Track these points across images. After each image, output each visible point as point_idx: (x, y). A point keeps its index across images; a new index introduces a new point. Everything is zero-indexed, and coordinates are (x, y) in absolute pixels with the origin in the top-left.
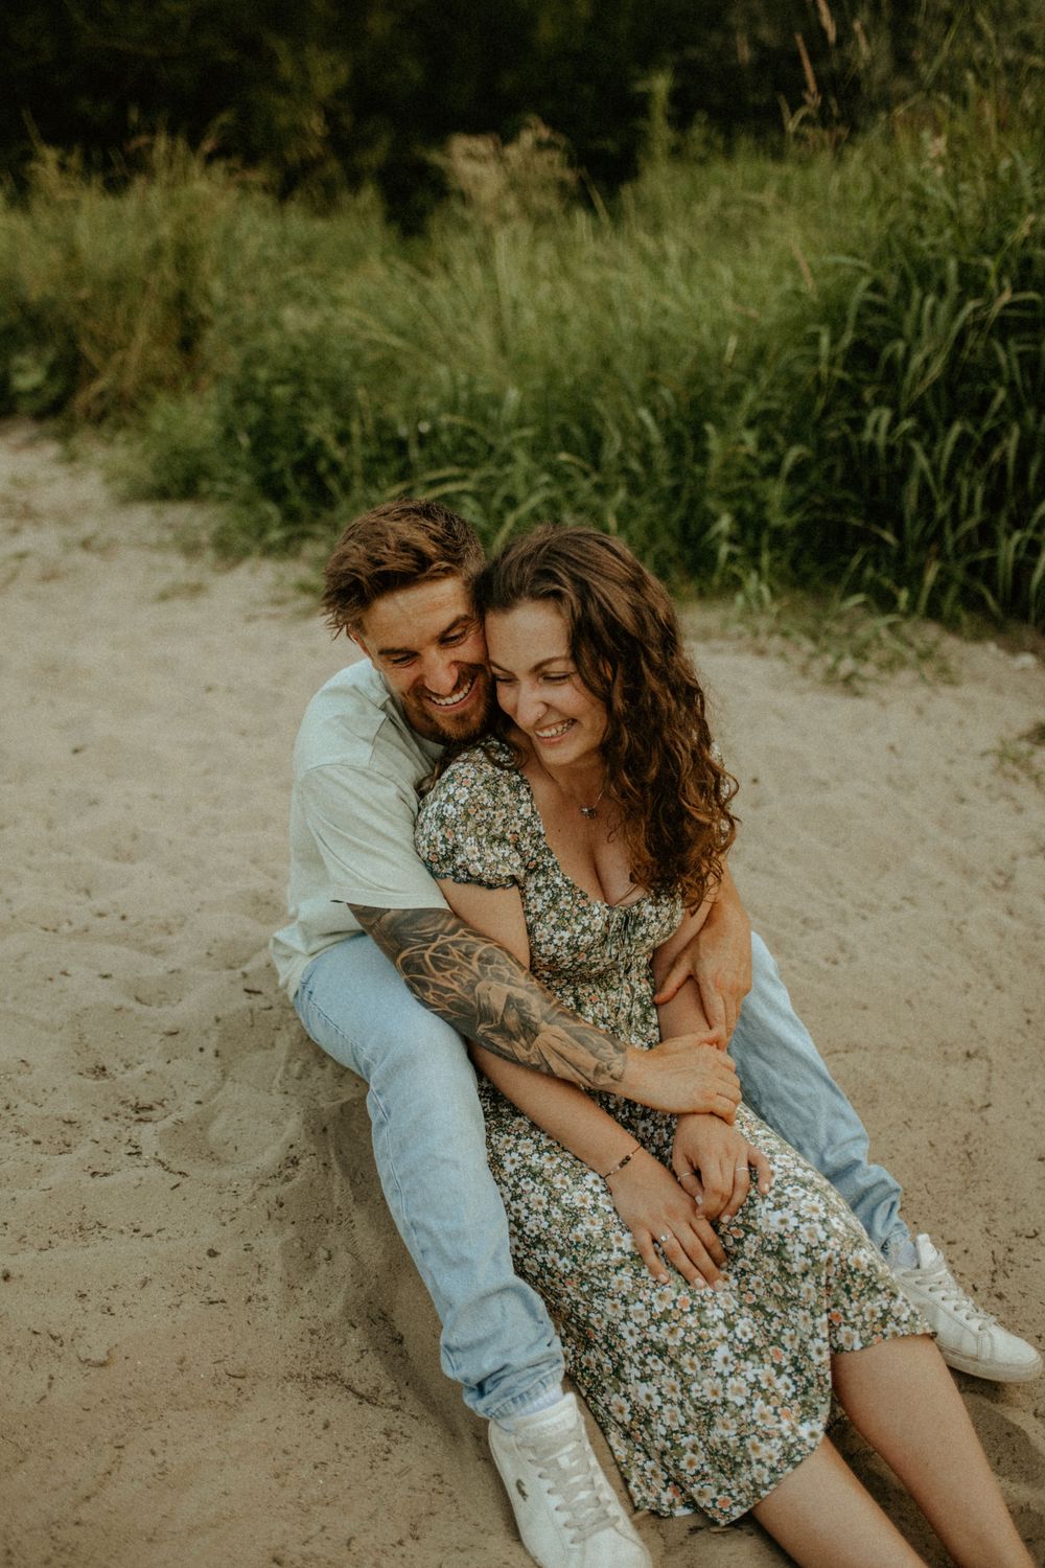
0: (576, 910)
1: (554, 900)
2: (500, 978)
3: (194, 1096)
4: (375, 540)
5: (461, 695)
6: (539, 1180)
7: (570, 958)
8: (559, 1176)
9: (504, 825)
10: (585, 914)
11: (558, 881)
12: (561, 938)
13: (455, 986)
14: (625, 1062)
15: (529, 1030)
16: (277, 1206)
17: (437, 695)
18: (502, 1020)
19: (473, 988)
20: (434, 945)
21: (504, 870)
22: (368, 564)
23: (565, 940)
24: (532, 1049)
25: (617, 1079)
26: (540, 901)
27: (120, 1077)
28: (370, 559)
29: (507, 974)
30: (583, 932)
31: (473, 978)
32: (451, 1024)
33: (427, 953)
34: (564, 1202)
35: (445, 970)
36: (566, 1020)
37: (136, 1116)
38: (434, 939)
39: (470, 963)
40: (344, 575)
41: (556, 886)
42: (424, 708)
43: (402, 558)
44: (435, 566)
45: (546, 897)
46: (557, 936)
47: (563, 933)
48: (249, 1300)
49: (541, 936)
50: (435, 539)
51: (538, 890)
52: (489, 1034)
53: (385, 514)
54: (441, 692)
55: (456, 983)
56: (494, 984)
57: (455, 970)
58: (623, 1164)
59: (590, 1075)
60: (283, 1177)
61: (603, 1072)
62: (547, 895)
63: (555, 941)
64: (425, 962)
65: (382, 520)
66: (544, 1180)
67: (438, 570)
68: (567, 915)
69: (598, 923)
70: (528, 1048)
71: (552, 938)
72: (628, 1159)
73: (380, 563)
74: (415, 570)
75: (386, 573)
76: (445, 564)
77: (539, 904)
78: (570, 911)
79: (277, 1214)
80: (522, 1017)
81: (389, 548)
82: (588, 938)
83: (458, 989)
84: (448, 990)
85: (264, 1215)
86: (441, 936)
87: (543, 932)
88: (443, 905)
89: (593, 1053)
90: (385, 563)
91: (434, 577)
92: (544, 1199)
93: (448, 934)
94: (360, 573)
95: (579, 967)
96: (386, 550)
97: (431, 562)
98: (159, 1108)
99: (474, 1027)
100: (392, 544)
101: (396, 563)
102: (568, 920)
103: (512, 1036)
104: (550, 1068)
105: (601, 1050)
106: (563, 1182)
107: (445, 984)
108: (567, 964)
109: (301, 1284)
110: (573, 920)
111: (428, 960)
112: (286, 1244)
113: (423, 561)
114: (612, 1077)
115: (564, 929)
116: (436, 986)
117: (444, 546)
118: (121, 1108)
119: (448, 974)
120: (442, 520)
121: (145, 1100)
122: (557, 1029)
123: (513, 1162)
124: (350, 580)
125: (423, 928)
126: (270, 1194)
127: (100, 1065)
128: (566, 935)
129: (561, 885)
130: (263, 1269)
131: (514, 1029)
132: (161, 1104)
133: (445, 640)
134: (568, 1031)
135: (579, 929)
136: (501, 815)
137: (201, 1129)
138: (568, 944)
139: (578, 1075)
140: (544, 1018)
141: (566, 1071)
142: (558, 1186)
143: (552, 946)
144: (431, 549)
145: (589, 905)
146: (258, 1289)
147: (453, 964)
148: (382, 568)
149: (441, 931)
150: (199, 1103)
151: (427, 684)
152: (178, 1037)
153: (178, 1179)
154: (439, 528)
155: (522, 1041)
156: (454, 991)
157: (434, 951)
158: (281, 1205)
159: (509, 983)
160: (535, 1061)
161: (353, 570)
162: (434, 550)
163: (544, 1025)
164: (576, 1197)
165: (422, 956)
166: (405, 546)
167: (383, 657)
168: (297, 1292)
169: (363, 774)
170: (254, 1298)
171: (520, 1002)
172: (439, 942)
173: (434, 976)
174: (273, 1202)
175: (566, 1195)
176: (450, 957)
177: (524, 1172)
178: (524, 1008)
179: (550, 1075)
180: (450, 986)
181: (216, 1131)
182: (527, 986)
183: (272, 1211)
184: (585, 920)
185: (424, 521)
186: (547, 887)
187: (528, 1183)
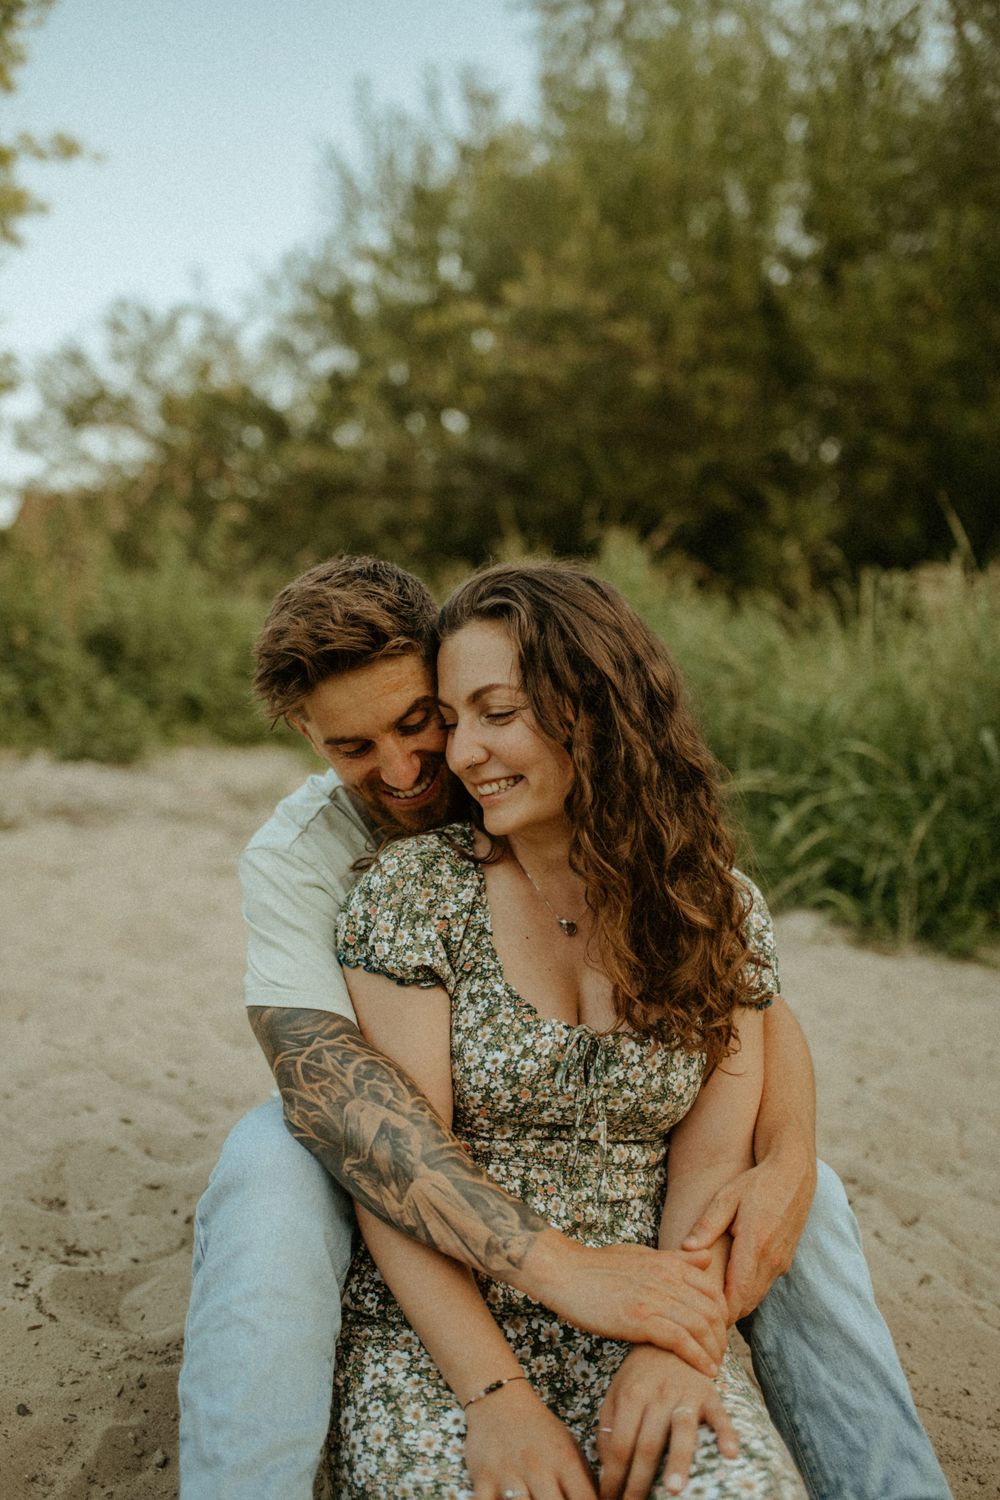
0: (518, 1025)
1: (491, 1013)
2: (378, 1098)
3: (134, 1252)
4: (317, 612)
5: (423, 786)
6: (391, 1405)
7: (508, 1094)
8: (414, 1406)
9: (431, 907)
10: (529, 1031)
11: (498, 988)
12: (495, 1061)
13: (322, 1102)
14: (530, 1242)
15: (401, 1175)
16: (135, 1385)
17: (397, 790)
18: (371, 1154)
19: (343, 1106)
20: (309, 1050)
21: (411, 958)
22: (309, 642)
23: (500, 1065)
24: (405, 1200)
25: (516, 1263)
26: (472, 1013)
27: (74, 1215)
28: (313, 636)
29: (389, 1095)
30: (524, 1055)
31: (346, 1095)
32: (316, 1156)
33: (302, 1059)
34: (406, 1441)
35: (315, 1081)
36: (458, 1170)
37: (64, 1257)
38: (309, 1043)
39: (344, 1075)
40: (282, 656)
41: (495, 995)
42: (380, 802)
43: (350, 634)
44: (393, 643)
45: (480, 1008)
46: (489, 1058)
47: (497, 1054)
48: (34, 1480)
49: (471, 1060)
50: (389, 609)
51: (472, 998)
52: (355, 1174)
53: (325, 579)
54: (401, 787)
55: (324, 1099)
56: (369, 1105)
57: (325, 1083)
58: (491, 1390)
59: (480, 1253)
60: (164, 1357)
61: (498, 1251)
62: (482, 1005)
63: (488, 1066)
64: (296, 1071)
65: (323, 586)
66: (397, 1408)
67: (396, 647)
68: (505, 1031)
69: (546, 1046)
70: (400, 1200)
71: (483, 1062)
72: (499, 1385)
73: (324, 641)
74: (367, 647)
75: (334, 652)
76: (403, 640)
77: (470, 1018)
78: (510, 1027)
79: (130, 1394)
80: (395, 1153)
81: (334, 621)
82: (530, 1063)
83: (324, 1108)
84: (313, 1106)
85: (115, 1390)
86: (318, 1039)
87: (473, 1053)
88: (350, 1015)
89: (485, 1220)
90: (332, 641)
91: (392, 655)
92: (385, 1433)
93: (326, 1038)
94: (302, 654)
95: (525, 1109)
96: (332, 626)
97: (387, 639)
98: (94, 1257)
99: (339, 1162)
100: (338, 618)
101: (344, 640)
102: (505, 1037)
103: (381, 1180)
104: (428, 1235)
105: (499, 1220)
106: (416, 1415)
107: (310, 1098)
108: (505, 1105)
109: (107, 1481)
110: (511, 1037)
111: (299, 1067)
112: (120, 1429)
113: (377, 637)
114: (509, 1259)
115: (500, 1049)
116: (302, 1100)
117: (400, 617)
118: (53, 1246)
119: (316, 1086)
120: (394, 584)
121: (83, 1245)
122: (439, 1177)
123: (375, 1376)
124: (288, 662)
125: (300, 1028)
126: (138, 1369)
127: (62, 1199)
128: (502, 1057)
129: (501, 993)
130: (72, 1449)
131: (384, 1168)
132: (98, 1253)
133: (402, 727)
134: (455, 1182)
135: (518, 1050)
136: (428, 894)
137: (121, 1288)
138: (503, 1071)
139: (464, 1249)
140: (425, 1159)
141: (450, 1243)
142: (408, 1419)
143: (484, 1073)
144: (386, 622)
145: (538, 1021)
146: (50, 1470)
147: (325, 1074)
148: (328, 647)
149: (319, 1034)
150: (136, 1261)
151: (384, 778)
152: (160, 1192)
153: (43, 1320)
154: (391, 595)
155: (393, 1186)
156: (318, 1108)
157: (308, 1057)
158: (143, 1386)
159: (388, 1106)
160: (409, 1222)
161: (290, 650)
162: (390, 623)
163: (422, 1169)
164: (423, 1437)
165: (295, 1063)
166: (354, 619)
167: (329, 747)
168: (95, 1489)
169: (280, 856)
170: (40, 1479)
171: (397, 1132)
172: (314, 1046)
173: (301, 1088)
174: (133, 1379)
175: (412, 1433)
176: (322, 1066)
177: (380, 1393)
178: (401, 1141)
179: (432, 1248)
180: (315, 1100)
181: (134, 1296)
182: (412, 1115)
183: (128, 1388)
184: (528, 1040)
185: (372, 587)
186: (484, 996)
187: (377, 1407)
